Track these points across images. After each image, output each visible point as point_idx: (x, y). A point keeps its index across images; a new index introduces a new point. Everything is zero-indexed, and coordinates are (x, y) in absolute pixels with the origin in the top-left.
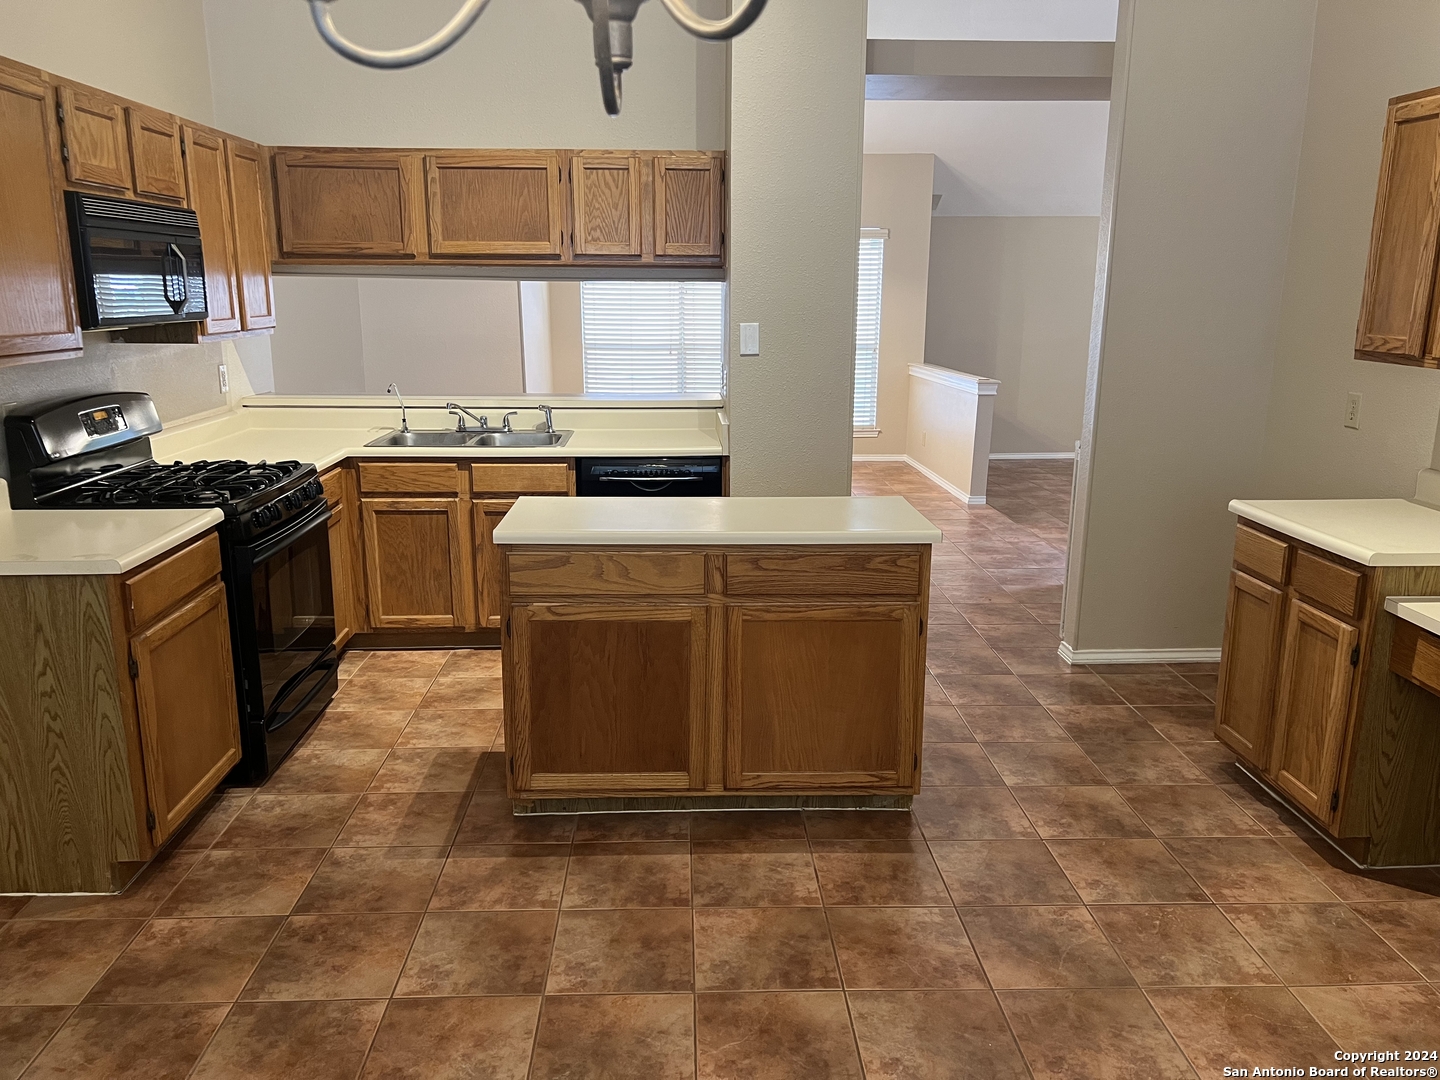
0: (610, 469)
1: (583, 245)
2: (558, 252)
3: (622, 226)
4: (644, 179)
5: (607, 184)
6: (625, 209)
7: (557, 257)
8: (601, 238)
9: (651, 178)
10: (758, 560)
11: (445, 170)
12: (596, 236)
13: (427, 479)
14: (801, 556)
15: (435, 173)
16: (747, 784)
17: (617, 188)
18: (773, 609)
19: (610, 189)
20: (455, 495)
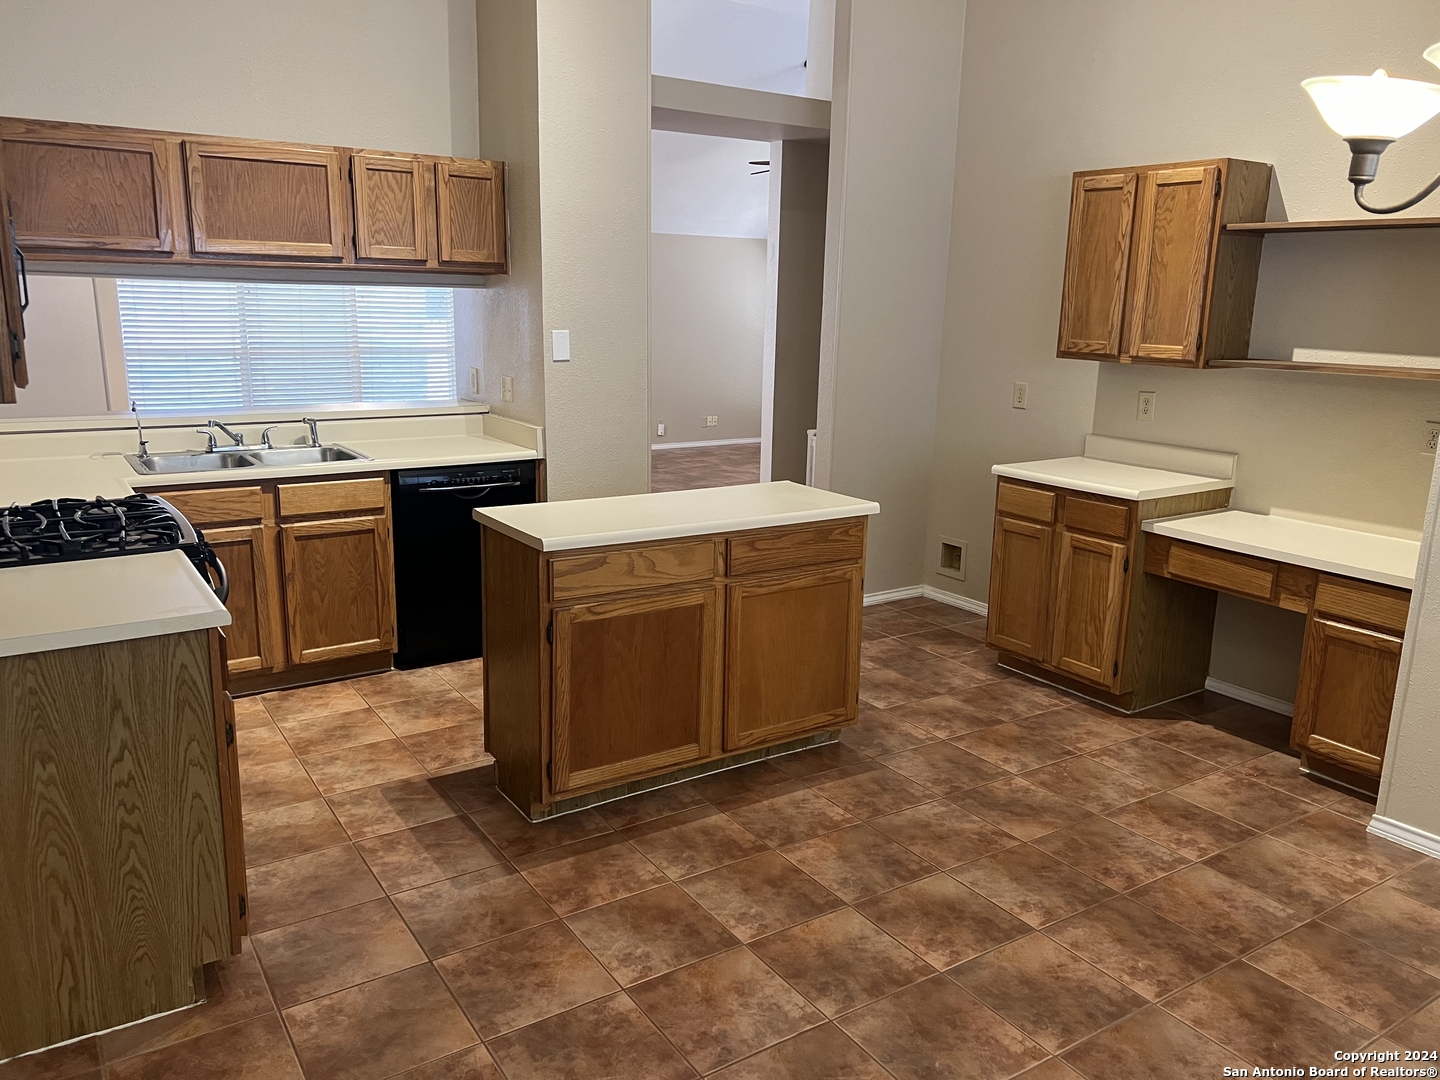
0: (428, 480)
1: (367, 248)
2: (340, 255)
3: (407, 230)
4: (427, 183)
5: (390, 186)
6: (410, 212)
7: (339, 259)
8: (386, 241)
9: (433, 183)
10: (754, 542)
11: (208, 159)
12: (380, 240)
13: (225, 506)
14: (784, 535)
15: (195, 162)
16: (743, 743)
17: (401, 191)
18: (764, 584)
19: (393, 191)
20: (258, 521)
